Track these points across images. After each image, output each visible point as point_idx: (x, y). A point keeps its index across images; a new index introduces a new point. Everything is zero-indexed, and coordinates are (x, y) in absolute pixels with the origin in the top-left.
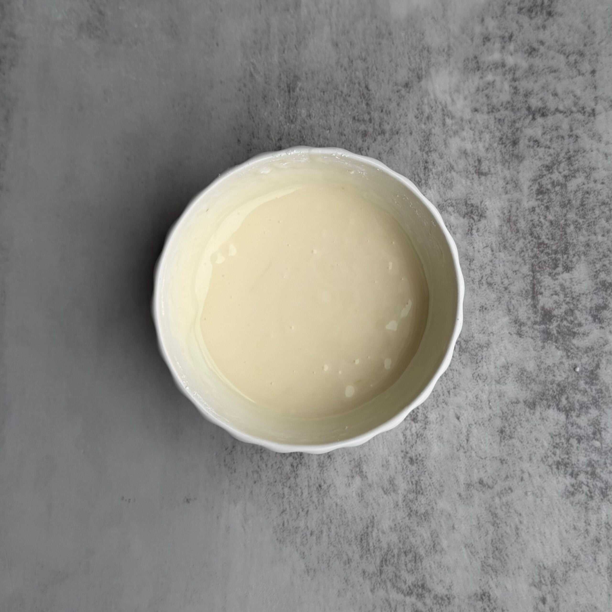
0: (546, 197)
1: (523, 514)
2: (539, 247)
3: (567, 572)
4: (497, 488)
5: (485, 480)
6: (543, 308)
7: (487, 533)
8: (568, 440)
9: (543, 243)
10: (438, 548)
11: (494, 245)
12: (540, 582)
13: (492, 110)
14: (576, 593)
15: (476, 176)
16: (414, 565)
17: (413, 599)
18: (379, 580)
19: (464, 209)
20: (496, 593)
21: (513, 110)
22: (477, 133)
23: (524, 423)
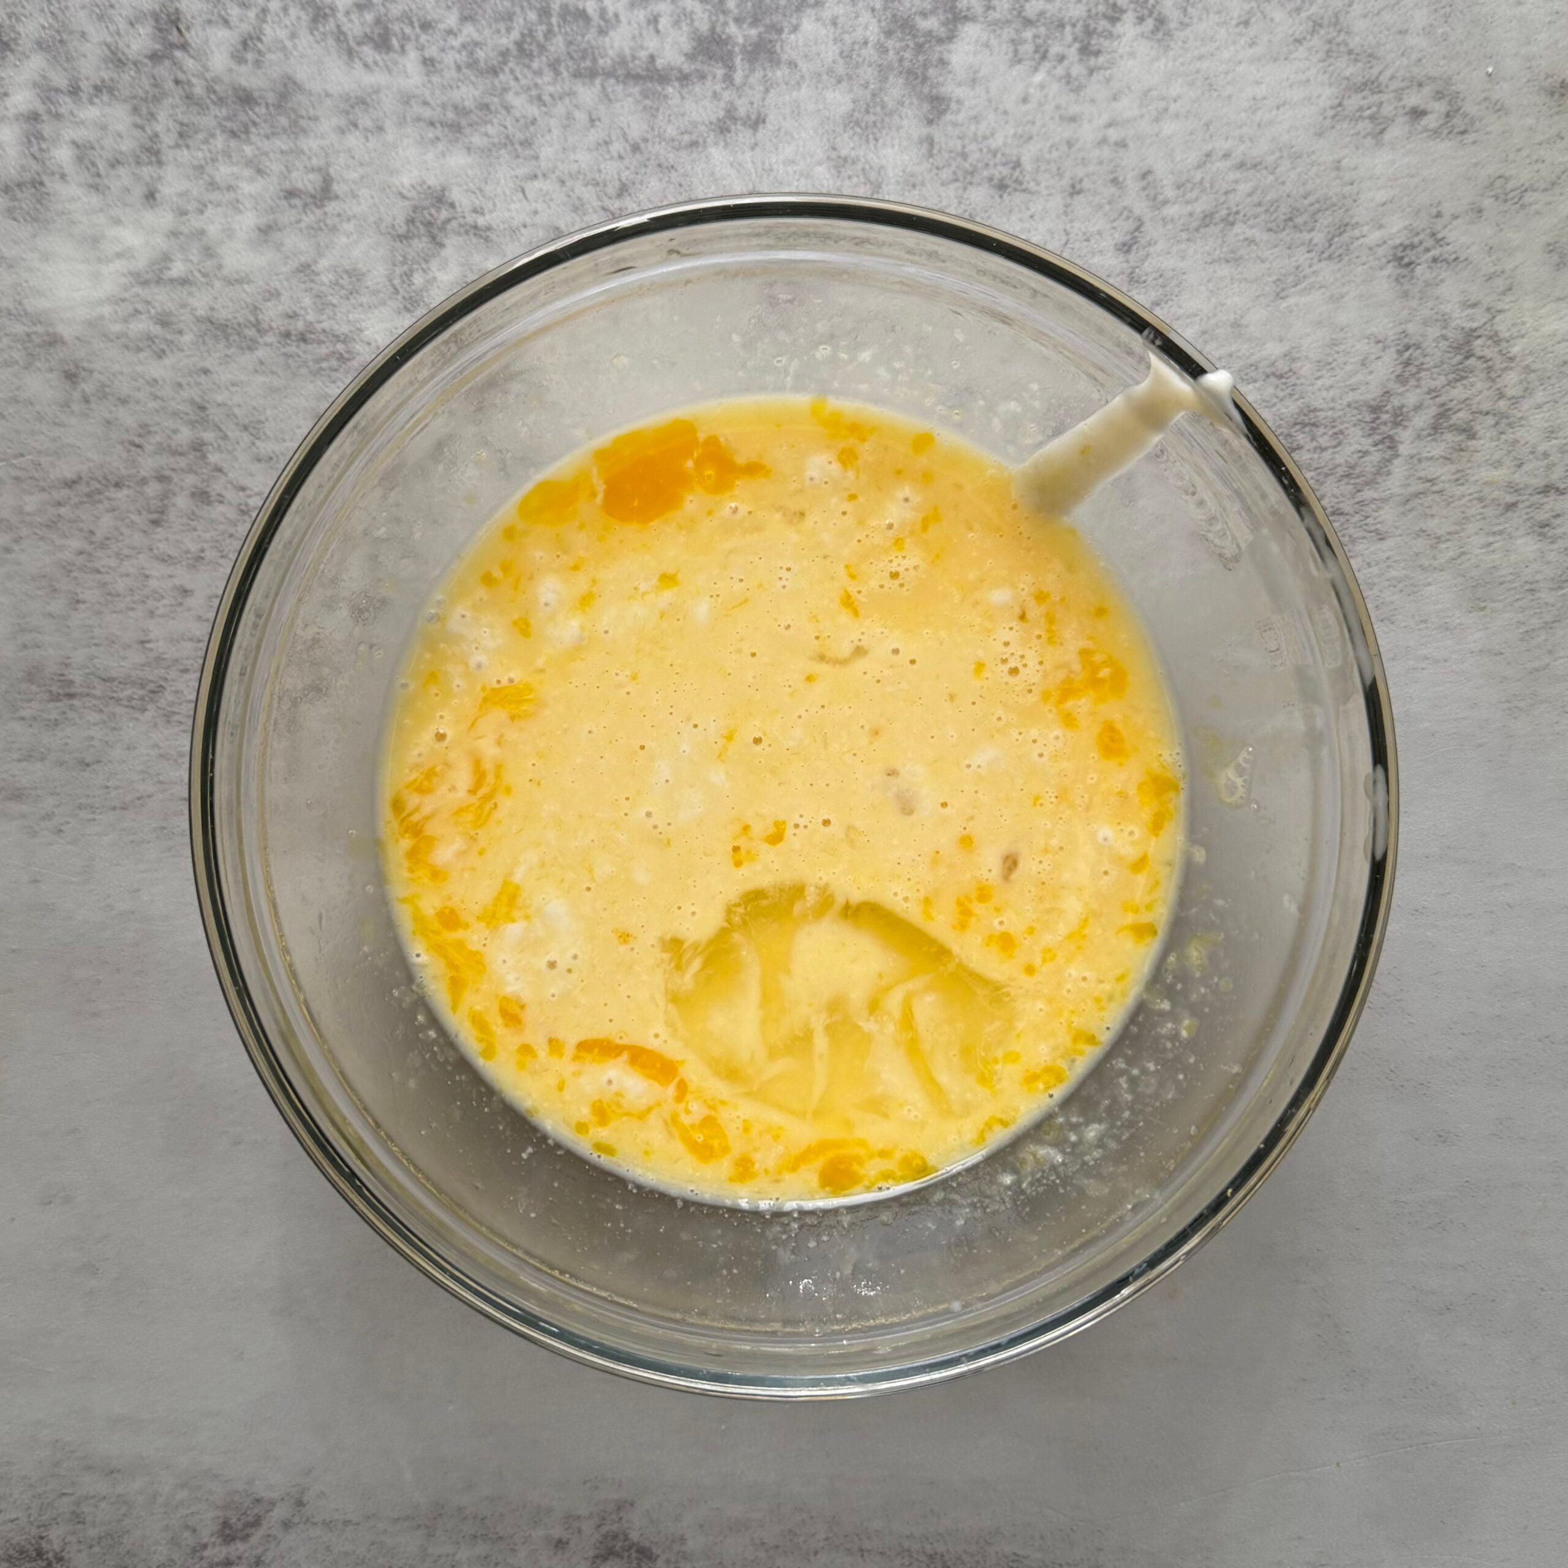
0: (396, 27)
1: (1208, 147)
2: (531, 56)
3: (1350, 52)
4: (1140, 207)
5: (1119, 237)
6: (691, 57)
7: (1251, 241)
8: (1028, 22)
9: (519, 45)
10: (1282, 366)
11: (520, 172)
12: (1372, 118)
13: (152, 153)
14: (1403, 32)
15: (332, 207)
16: (1322, 430)
17: (1405, 436)
18: (1357, 518)
19: (420, 244)
20: (1396, 227)
21: (156, 99)
22: (215, 196)
23: (983, 129)
